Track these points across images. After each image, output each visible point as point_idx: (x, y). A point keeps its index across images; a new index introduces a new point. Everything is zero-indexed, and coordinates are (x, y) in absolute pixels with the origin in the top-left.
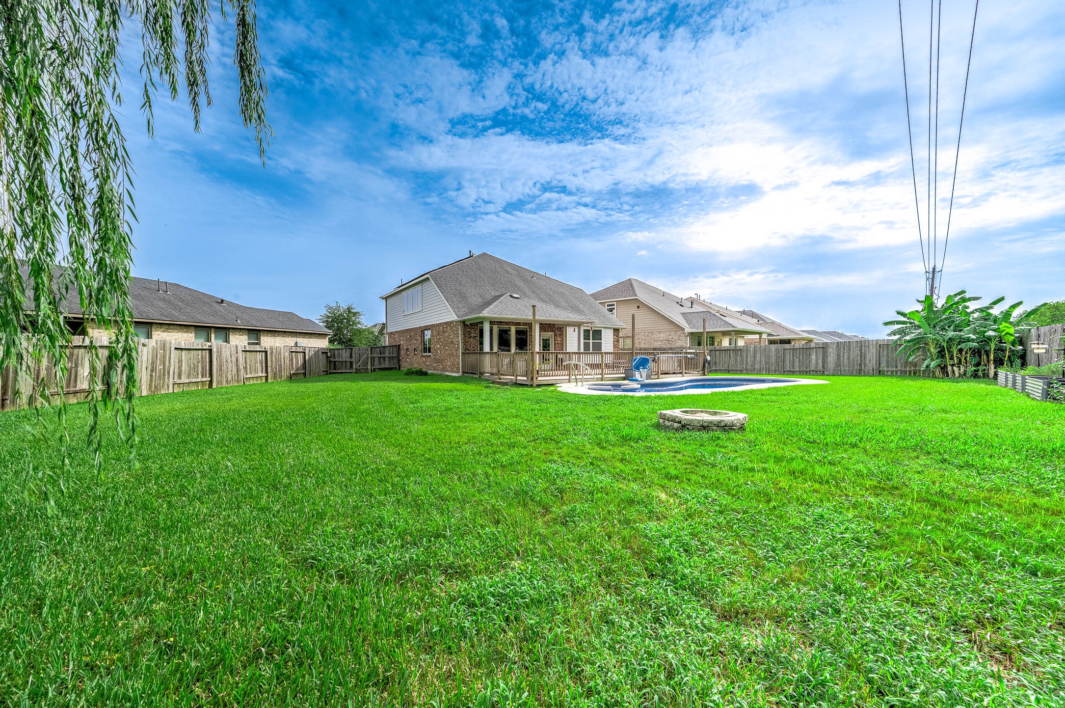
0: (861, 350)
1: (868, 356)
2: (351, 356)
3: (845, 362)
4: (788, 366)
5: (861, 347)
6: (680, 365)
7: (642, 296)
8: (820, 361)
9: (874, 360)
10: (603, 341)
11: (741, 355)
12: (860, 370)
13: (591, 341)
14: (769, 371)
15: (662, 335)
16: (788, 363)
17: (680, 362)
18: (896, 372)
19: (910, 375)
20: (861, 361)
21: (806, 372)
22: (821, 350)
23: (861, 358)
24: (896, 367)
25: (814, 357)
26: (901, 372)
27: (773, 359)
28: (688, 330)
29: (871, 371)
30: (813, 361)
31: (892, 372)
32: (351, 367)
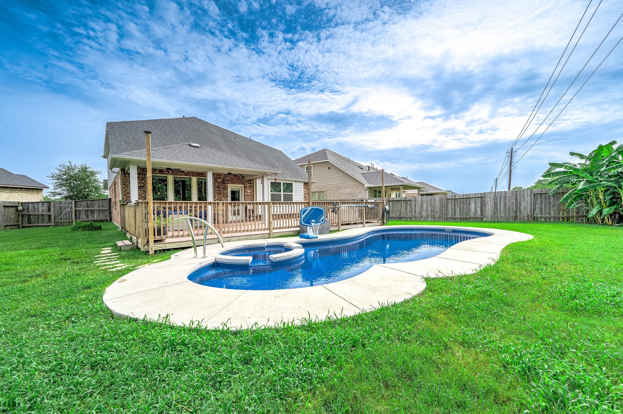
0: (516, 199)
1: (523, 204)
2: (49, 210)
3: (502, 210)
4: (450, 214)
5: (516, 196)
6: (361, 215)
7: (331, 159)
8: (479, 209)
9: (529, 208)
10: (294, 193)
11: (410, 205)
12: (515, 218)
13: (282, 193)
14: (434, 218)
15: (347, 190)
16: (450, 211)
17: (361, 212)
18: (550, 218)
19: (563, 220)
20: (517, 208)
21: (466, 219)
22: (480, 200)
23: (516, 206)
24: (550, 213)
25: (473, 206)
26: (555, 218)
27: (438, 208)
28: (367, 185)
29: (526, 218)
30: (473, 210)
31: (546, 218)
32: (50, 220)
